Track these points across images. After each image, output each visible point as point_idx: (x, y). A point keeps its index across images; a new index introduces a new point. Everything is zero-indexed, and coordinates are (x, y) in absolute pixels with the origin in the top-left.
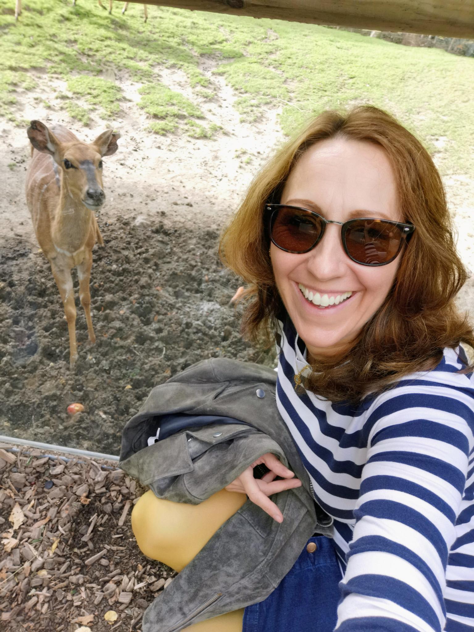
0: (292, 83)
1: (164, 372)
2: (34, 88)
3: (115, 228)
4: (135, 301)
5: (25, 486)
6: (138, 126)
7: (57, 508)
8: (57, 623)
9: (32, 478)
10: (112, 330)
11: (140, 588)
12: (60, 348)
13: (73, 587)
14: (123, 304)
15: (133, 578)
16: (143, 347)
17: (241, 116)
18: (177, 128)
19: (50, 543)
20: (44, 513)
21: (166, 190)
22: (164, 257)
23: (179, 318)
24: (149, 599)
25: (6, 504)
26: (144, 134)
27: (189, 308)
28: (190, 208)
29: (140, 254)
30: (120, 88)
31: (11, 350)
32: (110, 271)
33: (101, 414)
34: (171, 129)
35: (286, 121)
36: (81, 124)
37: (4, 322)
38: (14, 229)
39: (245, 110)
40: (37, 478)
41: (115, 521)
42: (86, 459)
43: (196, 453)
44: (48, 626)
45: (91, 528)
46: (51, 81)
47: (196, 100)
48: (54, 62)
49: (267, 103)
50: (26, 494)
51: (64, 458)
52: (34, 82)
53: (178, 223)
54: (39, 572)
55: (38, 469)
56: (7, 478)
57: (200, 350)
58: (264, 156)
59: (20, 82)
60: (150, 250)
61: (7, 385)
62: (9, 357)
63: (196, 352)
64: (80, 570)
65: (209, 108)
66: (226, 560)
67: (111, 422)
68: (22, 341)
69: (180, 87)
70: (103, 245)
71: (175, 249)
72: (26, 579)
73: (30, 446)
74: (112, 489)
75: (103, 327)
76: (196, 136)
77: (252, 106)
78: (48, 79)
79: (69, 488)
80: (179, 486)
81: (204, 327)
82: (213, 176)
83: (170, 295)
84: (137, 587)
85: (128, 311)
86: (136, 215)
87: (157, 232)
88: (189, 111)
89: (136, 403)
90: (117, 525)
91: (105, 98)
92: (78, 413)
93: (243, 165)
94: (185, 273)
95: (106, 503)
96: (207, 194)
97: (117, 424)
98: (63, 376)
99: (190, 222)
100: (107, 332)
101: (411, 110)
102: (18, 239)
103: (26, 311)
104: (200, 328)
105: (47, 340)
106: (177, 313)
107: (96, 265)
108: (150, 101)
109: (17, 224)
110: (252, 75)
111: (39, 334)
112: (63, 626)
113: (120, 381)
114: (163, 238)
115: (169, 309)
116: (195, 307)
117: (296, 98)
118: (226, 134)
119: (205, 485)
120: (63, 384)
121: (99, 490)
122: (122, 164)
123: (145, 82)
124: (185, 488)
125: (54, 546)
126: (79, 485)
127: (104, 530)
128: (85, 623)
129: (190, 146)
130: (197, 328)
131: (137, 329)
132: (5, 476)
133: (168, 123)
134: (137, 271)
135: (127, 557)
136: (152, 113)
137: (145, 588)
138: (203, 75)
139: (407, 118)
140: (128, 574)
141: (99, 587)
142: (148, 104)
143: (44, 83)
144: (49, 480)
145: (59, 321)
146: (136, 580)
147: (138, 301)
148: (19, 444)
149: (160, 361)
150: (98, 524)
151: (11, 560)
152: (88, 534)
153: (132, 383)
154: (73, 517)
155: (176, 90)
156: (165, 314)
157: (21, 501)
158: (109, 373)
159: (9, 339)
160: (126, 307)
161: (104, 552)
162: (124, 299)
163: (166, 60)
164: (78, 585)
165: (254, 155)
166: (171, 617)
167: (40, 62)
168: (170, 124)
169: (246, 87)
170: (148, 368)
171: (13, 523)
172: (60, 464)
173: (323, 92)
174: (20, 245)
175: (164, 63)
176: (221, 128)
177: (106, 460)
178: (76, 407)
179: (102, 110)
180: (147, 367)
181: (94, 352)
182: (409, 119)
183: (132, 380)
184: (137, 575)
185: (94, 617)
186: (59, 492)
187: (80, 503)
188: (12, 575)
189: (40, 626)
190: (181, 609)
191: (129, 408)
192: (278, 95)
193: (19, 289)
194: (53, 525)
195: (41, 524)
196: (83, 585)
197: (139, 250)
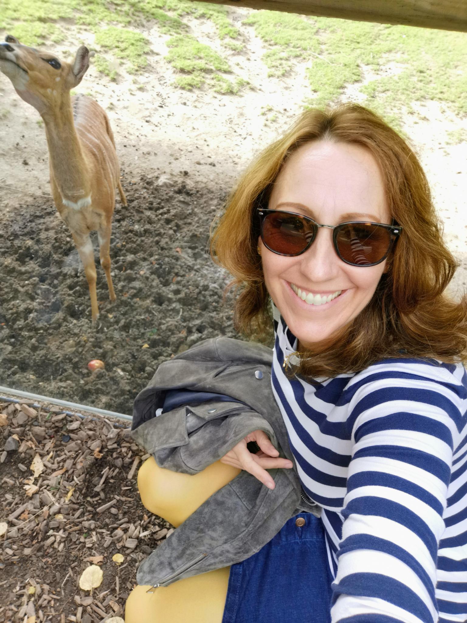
0: (324, 34)
1: (180, 332)
2: (63, 40)
3: (138, 188)
4: (156, 262)
5: (45, 438)
6: (165, 81)
7: (73, 460)
8: (71, 561)
9: (51, 431)
10: (132, 291)
11: (145, 536)
12: (83, 306)
13: (86, 531)
14: (144, 265)
15: (139, 527)
16: (161, 308)
17: (270, 70)
18: (203, 83)
19: (66, 492)
20: (61, 464)
21: (190, 149)
22: (185, 218)
23: (197, 280)
24: (153, 546)
25: (28, 454)
26: (170, 90)
27: (207, 270)
28: (213, 168)
29: (162, 214)
30: (148, 40)
31: (38, 307)
32: (131, 231)
33: (119, 371)
34: (197, 84)
35: (315, 76)
36: (108, 78)
37: (31, 280)
38: (42, 188)
39: (274, 64)
40: (56, 432)
41: (124, 474)
42: (100, 417)
43: (193, 427)
44: (64, 562)
45: (102, 480)
46: (79, 33)
47: (224, 53)
48: (83, 12)
49: (297, 56)
50: (46, 446)
51: (80, 415)
52: (63, 34)
53: (200, 183)
54: (56, 516)
55: (57, 424)
56: (28, 430)
57: (215, 313)
58: (290, 113)
59: (49, 34)
60: (171, 211)
61: (33, 341)
62: (36, 314)
63: (211, 314)
64: (92, 517)
65: (237, 62)
66: (211, 526)
67: (128, 379)
68: (48, 299)
69: (208, 39)
70: (126, 205)
71: (196, 210)
72: (45, 522)
73: (49, 402)
74: (123, 445)
75: (123, 287)
76: (223, 91)
77: (281, 59)
78: (76, 31)
79: (83, 443)
80: (176, 458)
81: (220, 290)
82: (237, 134)
83: (189, 256)
84: (142, 535)
85: (148, 272)
86: (159, 174)
87: (179, 192)
88: (216, 65)
89: (152, 362)
90: (127, 478)
91: (133, 52)
92: (98, 369)
93: (268, 123)
94: (204, 235)
95: (117, 458)
96: (231, 153)
97: (133, 381)
98: (85, 334)
99: (212, 183)
100: (127, 292)
101: (449, 63)
102: (45, 198)
103: (52, 270)
104: (216, 290)
105: (71, 298)
106: (195, 275)
107: (119, 225)
108: (177, 55)
109: (45, 183)
110: (283, 26)
111: (63, 293)
112: (76, 563)
113: (138, 340)
114: (185, 199)
115: (187, 270)
116: (212, 269)
117: (327, 50)
118: (252, 89)
119: (199, 458)
120: (85, 341)
121: (111, 445)
122: (147, 122)
123: (173, 33)
124: (181, 460)
125: (70, 494)
126: (93, 440)
127: (114, 482)
128: (95, 562)
129: (216, 102)
130: (213, 291)
131: (155, 290)
132: (27, 429)
133: (194, 78)
134: (158, 232)
135: (135, 507)
136: (179, 67)
137: (149, 536)
138: (233, 26)
139: (443, 73)
140: (134, 523)
141: (109, 533)
142: (175, 57)
143: (73, 35)
144: (66, 434)
145: (82, 280)
146: (141, 529)
147: (158, 262)
148: (40, 400)
149: (177, 322)
150: (109, 476)
151: (32, 503)
152: (100, 485)
153: (149, 342)
154: (87, 469)
155: (204, 42)
156: (183, 276)
157: (42, 452)
158: (128, 332)
159: (36, 296)
160: (147, 267)
161: (114, 501)
162: (145, 259)
163: (196, 9)
164: (90, 530)
165: (280, 113)
166: (161, 570)
167: (68, 13)
168: (196, 79)
169: (276, 39)
170: (165, 328)
171: (34, 471)
172: (77, 420)
173: (356, 44)
174: (48, 204)
175: (193, 13)
176: (248, 83)
177: (118, 418)
178: (96, 363)
179: (129, 65)
180: (163, 327)
181: (114, 311)
182: (445, 74)
183: (149, 339)
184: (143, 525)
185: (104, 558)
186: (75, 446)
187: (93, 457)
188: (33, 517)
189: (57, 561)
190: (170, 564)
191: (146, 366)
192: (308, 47)
193: (46, 247)
194: (69, 475)
195: (59, 473)
196: (94, 530)
197: (161, 211)
